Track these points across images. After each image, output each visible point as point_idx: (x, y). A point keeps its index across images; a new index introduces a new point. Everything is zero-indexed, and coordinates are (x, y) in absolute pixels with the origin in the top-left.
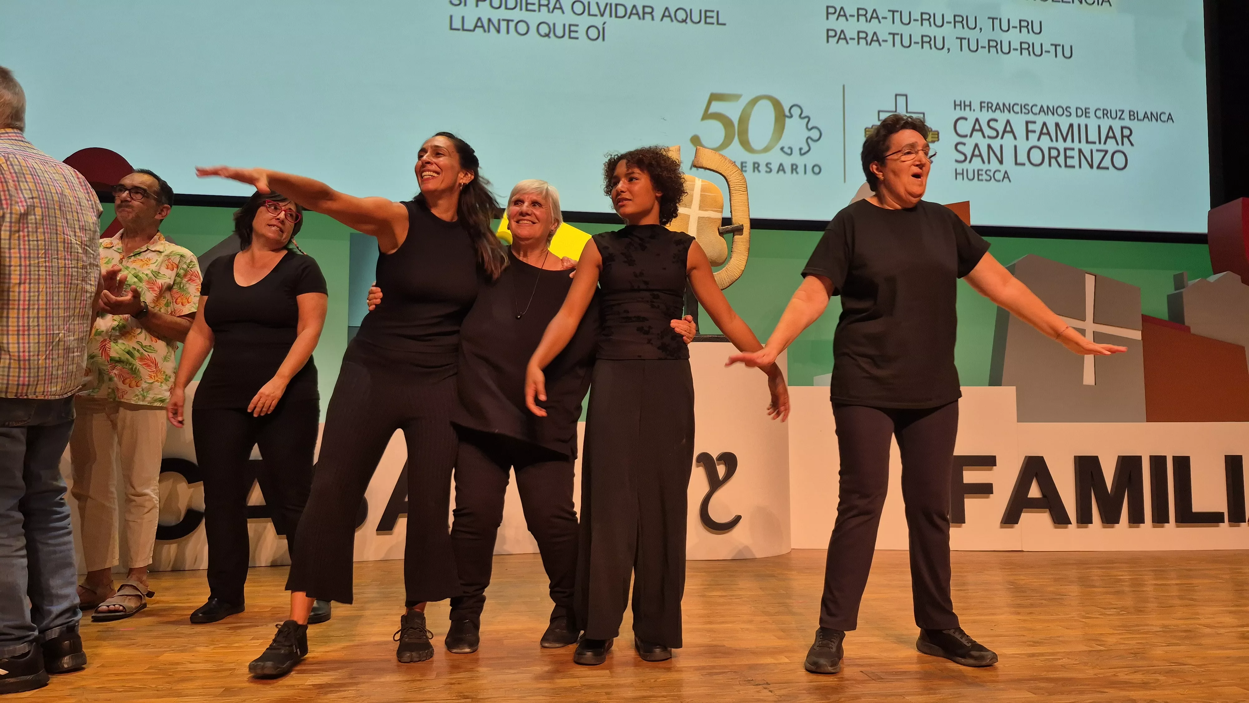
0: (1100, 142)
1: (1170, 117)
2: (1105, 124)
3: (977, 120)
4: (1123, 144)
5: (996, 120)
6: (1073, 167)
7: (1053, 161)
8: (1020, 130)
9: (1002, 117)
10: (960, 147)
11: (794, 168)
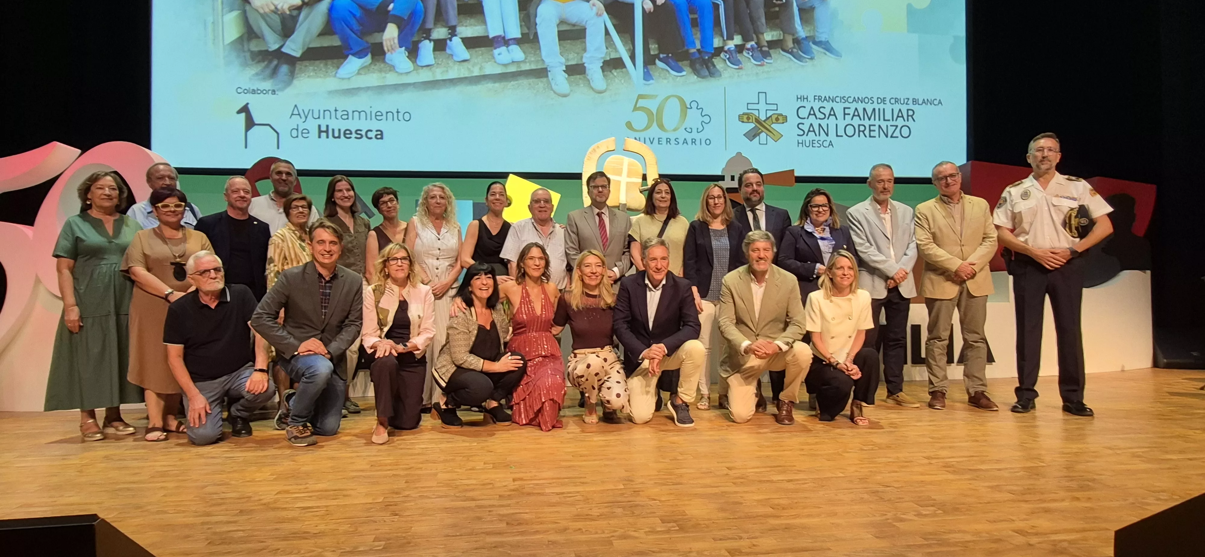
0: (893, 120)
1: (940, 102)
2: (897, 107)
3: (812, 108)
4: (908, 120)
5: (824, 108)
6: (875, 137)
7: (861, 133)
8: (840, 114)
9: (828, 106)
10: (800, 126)
11: (694, 141)
